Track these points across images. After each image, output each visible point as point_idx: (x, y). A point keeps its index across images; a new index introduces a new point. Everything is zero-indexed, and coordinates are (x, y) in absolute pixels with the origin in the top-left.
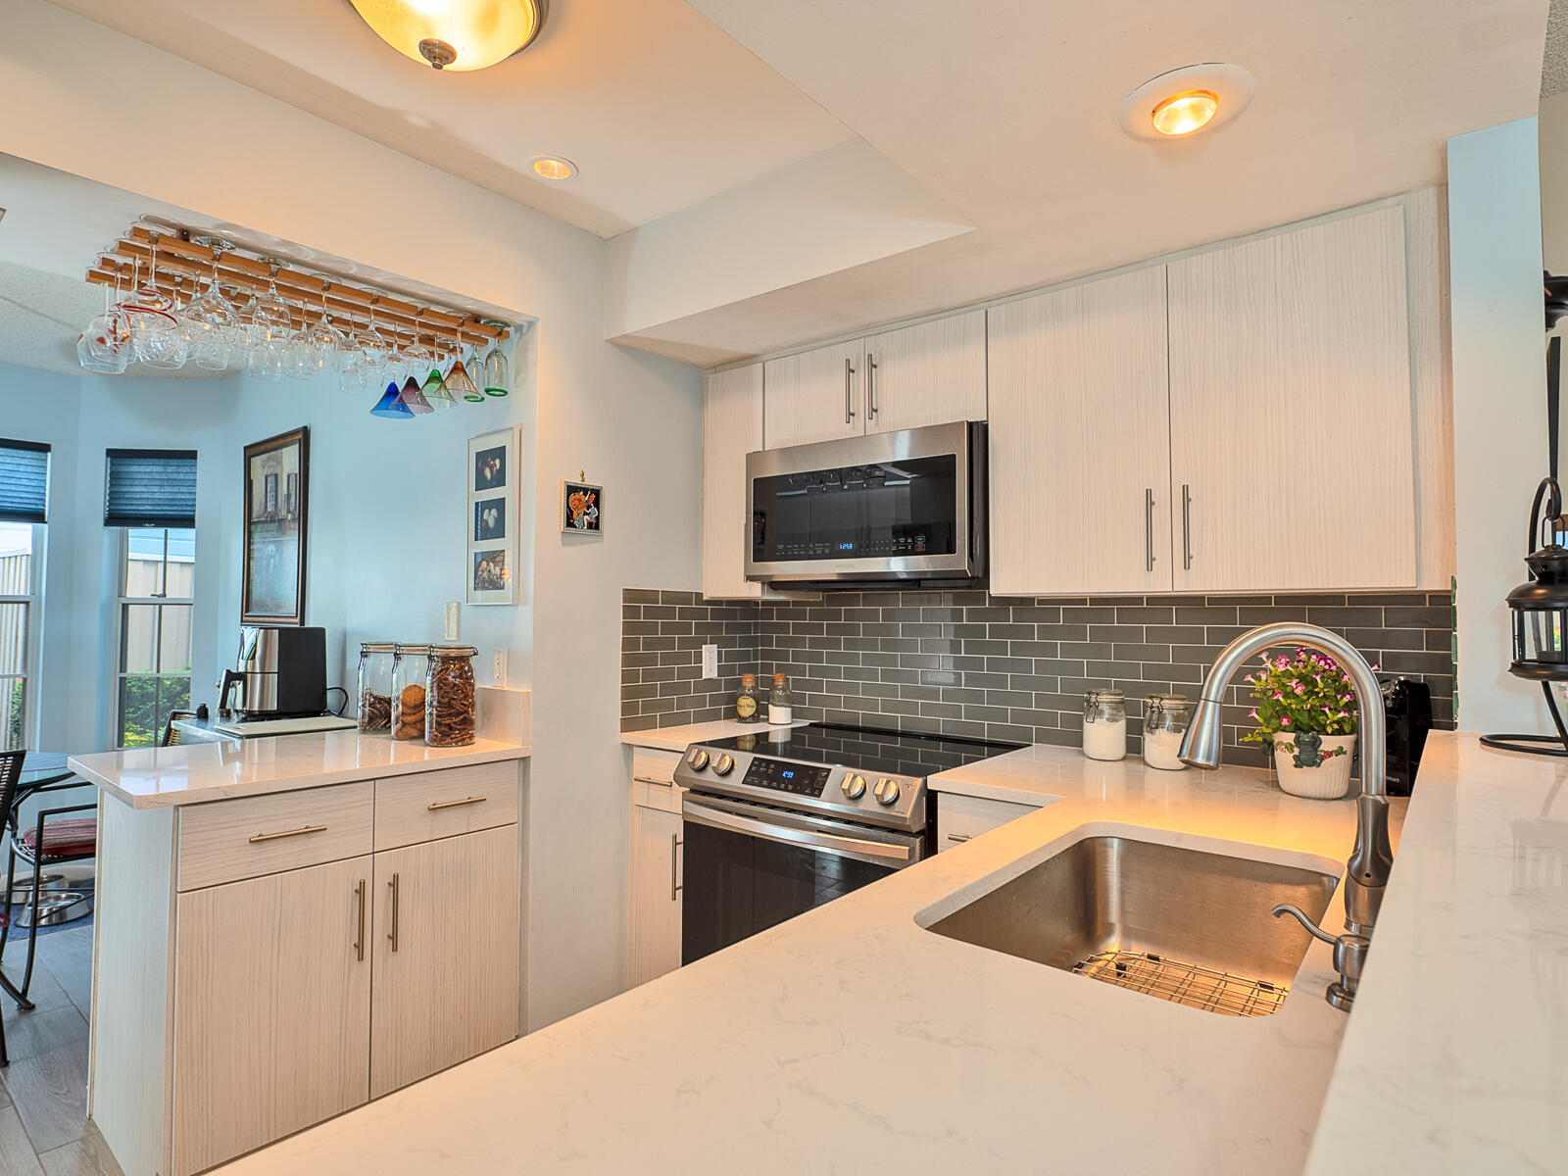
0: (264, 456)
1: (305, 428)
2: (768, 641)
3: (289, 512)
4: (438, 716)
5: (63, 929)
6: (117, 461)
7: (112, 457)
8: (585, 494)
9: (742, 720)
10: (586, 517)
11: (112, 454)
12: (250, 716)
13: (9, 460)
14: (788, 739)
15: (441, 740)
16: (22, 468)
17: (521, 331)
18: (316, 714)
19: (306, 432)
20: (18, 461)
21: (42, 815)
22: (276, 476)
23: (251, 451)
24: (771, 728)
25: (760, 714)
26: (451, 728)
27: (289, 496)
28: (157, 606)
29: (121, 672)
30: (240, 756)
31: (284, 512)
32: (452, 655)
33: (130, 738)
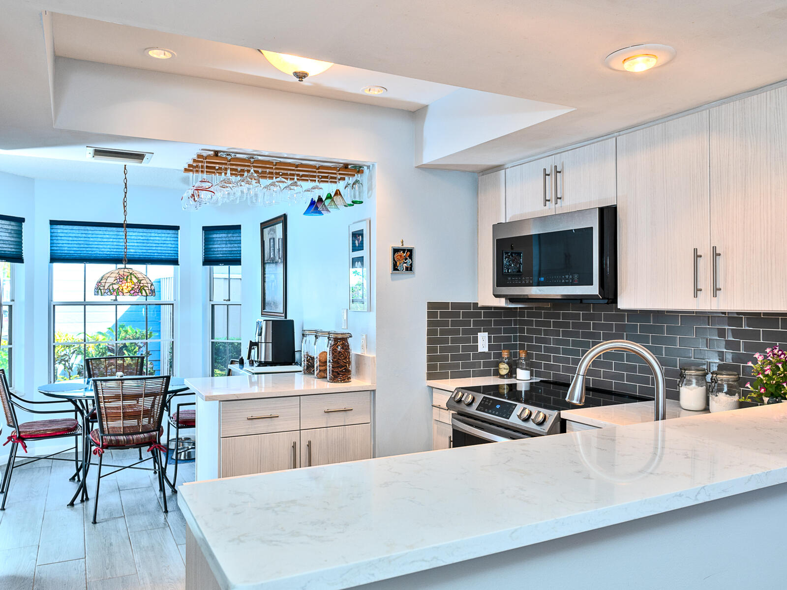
0: (269, 228)
1: (285, 214)
2: (522, 331)
3: (279, 258)
4: (332, 367)
5: (190, 462)
6: (208, 232)
7: (205, 231)
8: (404, 252)
9: (502, 377)
10: (405, 265)
11: (205, 229)
12: (261, 364)
13: (163, 235)
14: (528, 389)
15: (334, 379)
16: (168, 239)
17: (369, 169)
18: (290, 364)
19: (285, 216)
20: (166, 235)
21: (179, 405)
22: (274, 239)
23: (264, 225)
24: (518, 382)
25: (512, 374)
26: (338, 374)
27: (279, 249)
28: (226, 306)
29: (212, 339)
30: (258, 383)
31: (277, 258)
32: (339, 337)
33: (217, 372)
